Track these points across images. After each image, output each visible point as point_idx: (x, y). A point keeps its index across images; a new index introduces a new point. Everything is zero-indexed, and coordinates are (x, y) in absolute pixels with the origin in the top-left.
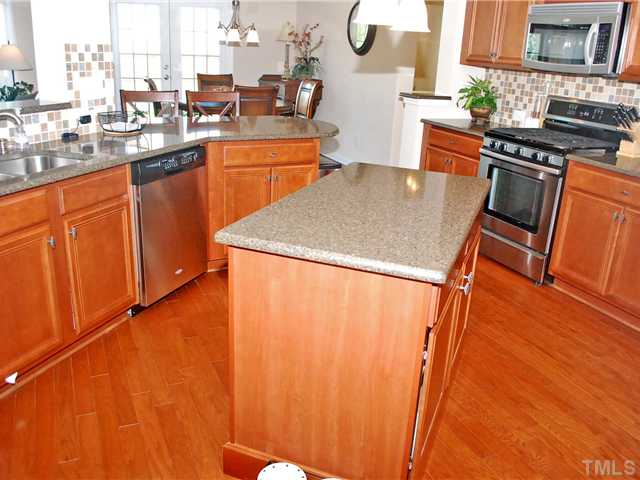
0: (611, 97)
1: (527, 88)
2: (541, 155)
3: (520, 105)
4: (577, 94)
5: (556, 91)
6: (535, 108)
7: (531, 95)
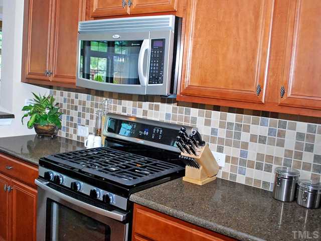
0: (168, 116)
1: (88, 105)
2: (101, 193)
3: (83, 121)
4: (134, 111)
5: (115, 108)
6: (96, 124)
7: (92, 112)
